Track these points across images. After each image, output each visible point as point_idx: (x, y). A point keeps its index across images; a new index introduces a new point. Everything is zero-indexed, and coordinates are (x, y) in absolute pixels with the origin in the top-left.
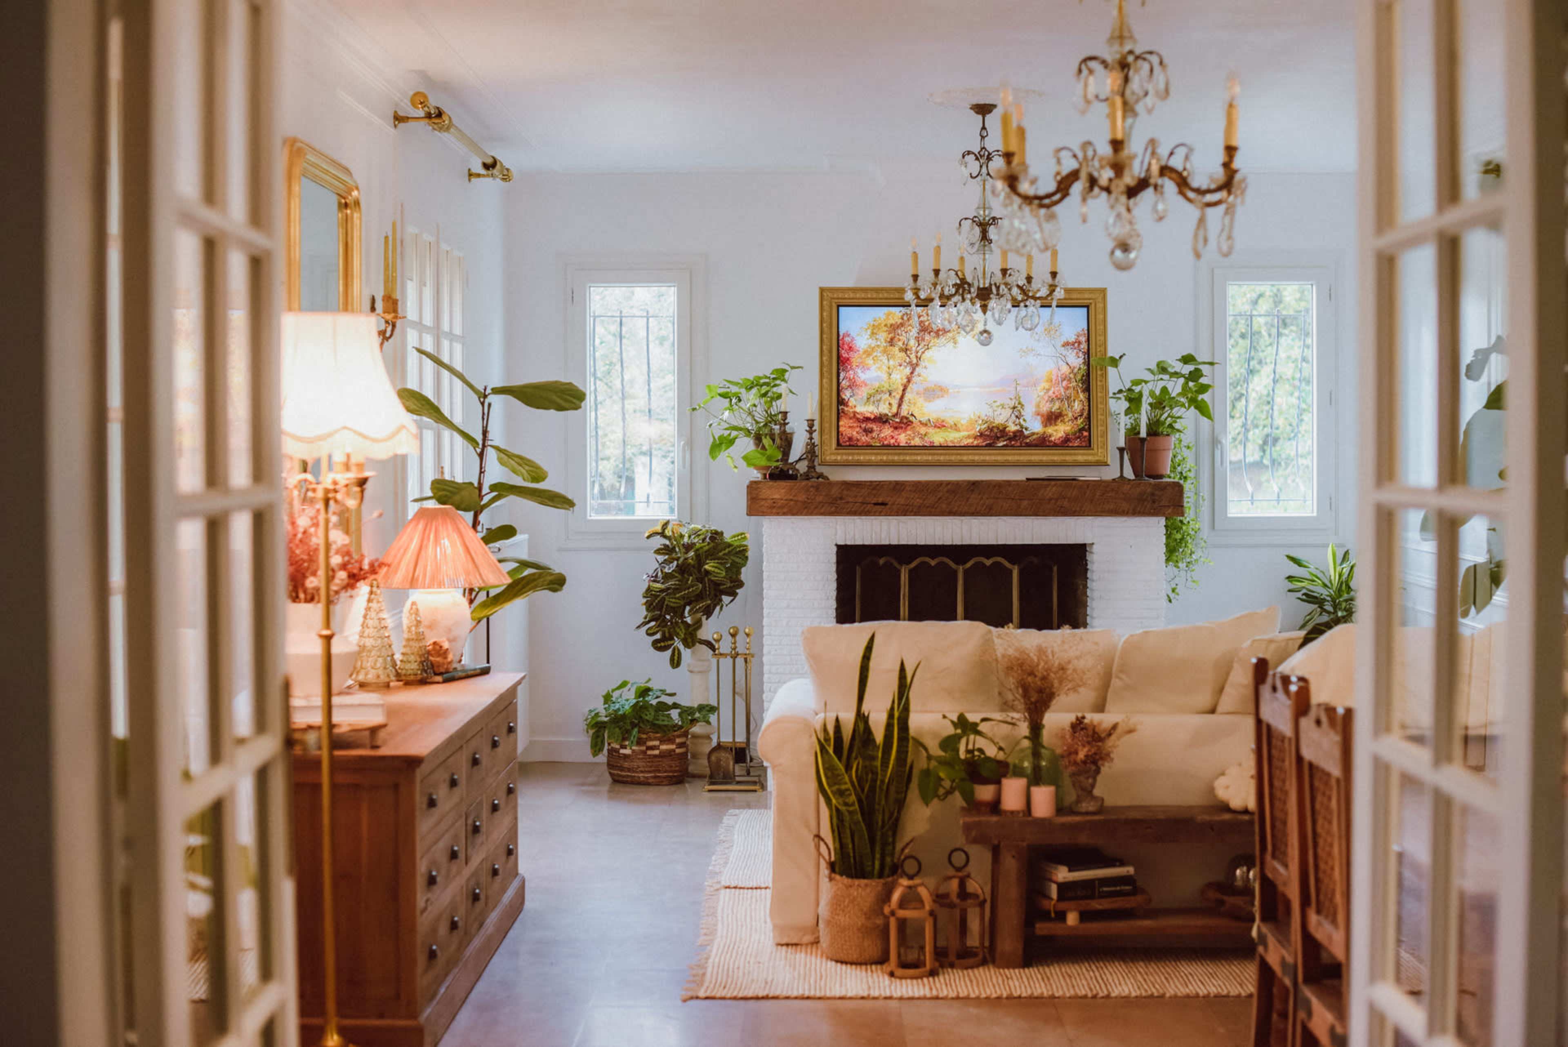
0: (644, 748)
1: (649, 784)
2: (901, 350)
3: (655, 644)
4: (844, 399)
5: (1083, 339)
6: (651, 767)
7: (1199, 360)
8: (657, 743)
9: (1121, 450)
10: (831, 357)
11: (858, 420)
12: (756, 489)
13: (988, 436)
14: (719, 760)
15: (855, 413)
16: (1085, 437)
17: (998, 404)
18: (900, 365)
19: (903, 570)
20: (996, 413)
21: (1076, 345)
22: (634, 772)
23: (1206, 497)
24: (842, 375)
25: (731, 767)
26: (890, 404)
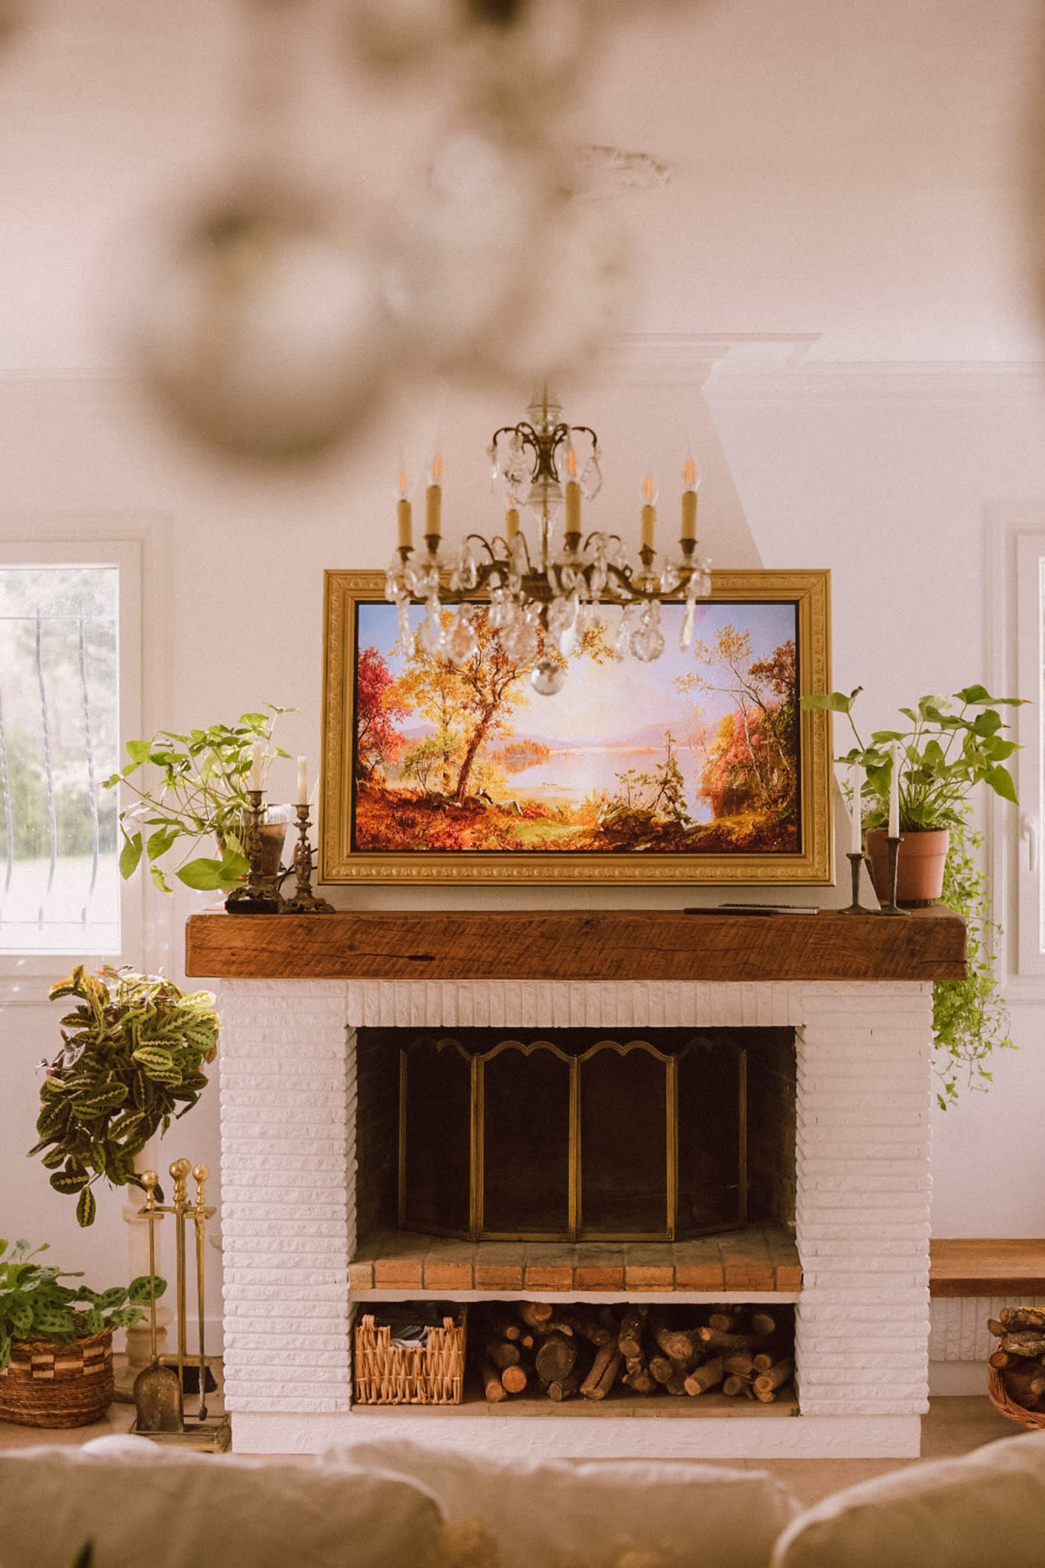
0: (27, 1367)
1: (39, 1426)
2: (466, 680)
3: (56, 1180)
4: (365, 768)
5: (788, 660)
6: (39, 1399)
7: (995, 696)
8: (50, 1359)
9: (855, 859)
10: (342, 694)
11: (390, 805)
12: (200, 931)
13: (619, 832)
14: (154, 1392)
15: (384, 791)
16: (792, 834)
17: (637, 775)
18: (465, 708)
19: (474, 1063)
20: (633, 792)
21: (776, 670)
22: (13, 1405)
23: (1004, 928)
24: (361, 726)
25: (176, 1402)
26: (445, 776)
